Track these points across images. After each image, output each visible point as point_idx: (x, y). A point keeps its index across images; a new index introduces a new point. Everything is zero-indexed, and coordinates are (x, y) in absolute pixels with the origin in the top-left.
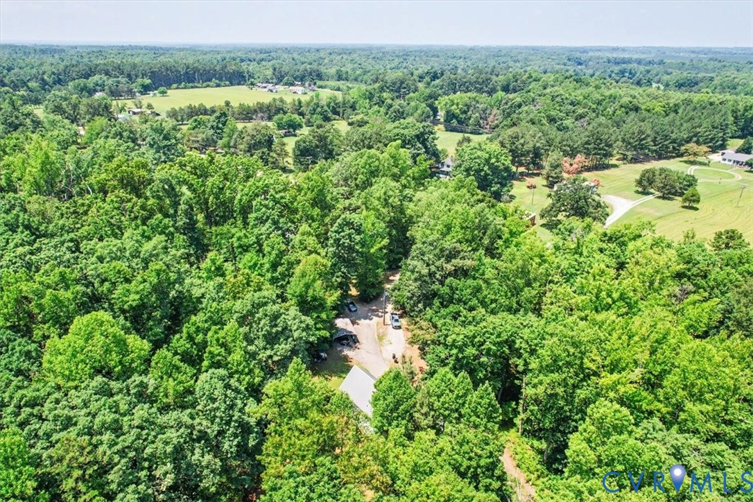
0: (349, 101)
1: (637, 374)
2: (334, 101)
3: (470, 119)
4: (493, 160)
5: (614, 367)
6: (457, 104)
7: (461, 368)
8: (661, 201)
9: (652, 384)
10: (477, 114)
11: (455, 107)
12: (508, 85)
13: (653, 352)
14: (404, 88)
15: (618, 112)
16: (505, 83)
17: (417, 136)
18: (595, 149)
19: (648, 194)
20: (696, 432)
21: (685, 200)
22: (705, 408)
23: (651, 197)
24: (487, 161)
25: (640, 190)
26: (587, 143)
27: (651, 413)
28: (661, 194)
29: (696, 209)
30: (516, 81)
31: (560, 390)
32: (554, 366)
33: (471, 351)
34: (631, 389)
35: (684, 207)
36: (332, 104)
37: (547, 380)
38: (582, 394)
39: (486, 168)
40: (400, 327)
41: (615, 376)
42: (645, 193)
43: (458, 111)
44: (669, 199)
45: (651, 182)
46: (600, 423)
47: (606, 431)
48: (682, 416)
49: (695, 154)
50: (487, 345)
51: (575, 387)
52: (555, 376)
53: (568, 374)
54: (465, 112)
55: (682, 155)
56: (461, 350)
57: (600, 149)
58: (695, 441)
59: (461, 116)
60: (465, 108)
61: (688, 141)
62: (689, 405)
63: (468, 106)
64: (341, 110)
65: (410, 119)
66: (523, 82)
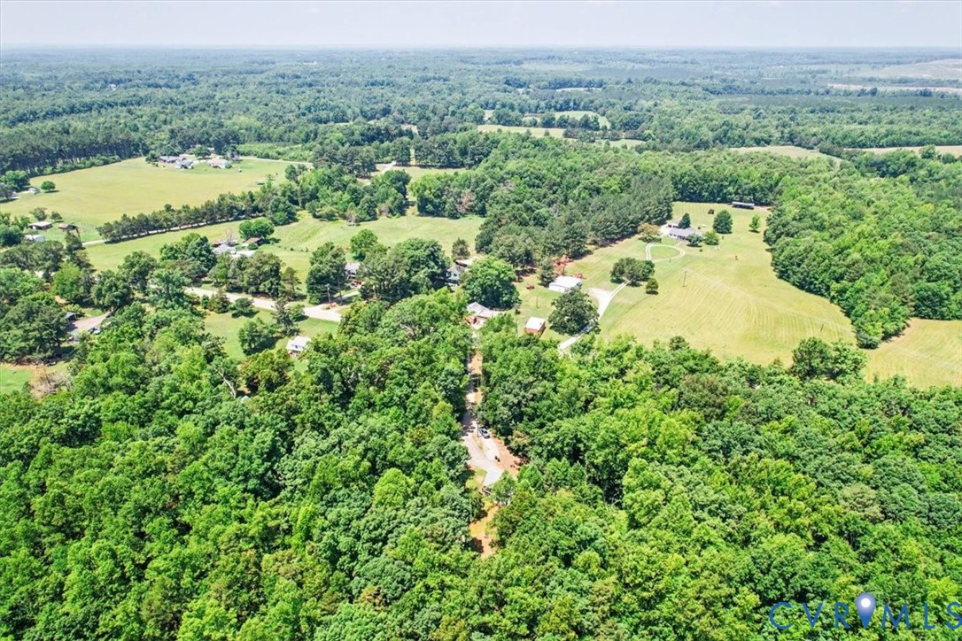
0: (308, 189)
1: (645, 441)
2: (290, 190)
3: (445, 203)
4: (502, 275)
5: (634, 440)
6: (430, 189)
7: (552, 456)
8: (631, 288)
9: (651, 444)
10: (452, 199)
11: (428, 192)
13: (650, 428)
15: (583, 195)
16: (463, 146)
17: (429, 256)
19: (621, 281)
20: (672, 463)
21: (648, 285)
22: (675, 451)
23: (623, 285)
24: (498, 276)
25: (615, 279)
27: (653, 459)
28: (630, 282)
29: (657, 293)
30: (474, 143)
31: (610, 457)
32: (604, 446)
33: (558, 445)
34: (643, 449)
35: (647, 292)
36: (288, 193)
37: (603, 453)
38: (621, 456)
39: (497, 283)
40: (489, 437)
41: (635, 445)
42: (619, 281)
43: (431, 196)
44: (637, 285)
45: (622, 273)
46: (635, 469)
47: (638, 471)
48: (666, 457)
49: (649, 233)
50: (567, 440)
51: (616, 454)
52: (607, 450)
53: (613, 448)
54: (438, 197)
55: (639, 233)
56: (553, 446)
58: (672, 467)
59: (435, 201)
61: (642, 220)
62: (668, 452)
63: (442, 191)
64: (300, 199)
65: (383, 206)
66: (482, 145)
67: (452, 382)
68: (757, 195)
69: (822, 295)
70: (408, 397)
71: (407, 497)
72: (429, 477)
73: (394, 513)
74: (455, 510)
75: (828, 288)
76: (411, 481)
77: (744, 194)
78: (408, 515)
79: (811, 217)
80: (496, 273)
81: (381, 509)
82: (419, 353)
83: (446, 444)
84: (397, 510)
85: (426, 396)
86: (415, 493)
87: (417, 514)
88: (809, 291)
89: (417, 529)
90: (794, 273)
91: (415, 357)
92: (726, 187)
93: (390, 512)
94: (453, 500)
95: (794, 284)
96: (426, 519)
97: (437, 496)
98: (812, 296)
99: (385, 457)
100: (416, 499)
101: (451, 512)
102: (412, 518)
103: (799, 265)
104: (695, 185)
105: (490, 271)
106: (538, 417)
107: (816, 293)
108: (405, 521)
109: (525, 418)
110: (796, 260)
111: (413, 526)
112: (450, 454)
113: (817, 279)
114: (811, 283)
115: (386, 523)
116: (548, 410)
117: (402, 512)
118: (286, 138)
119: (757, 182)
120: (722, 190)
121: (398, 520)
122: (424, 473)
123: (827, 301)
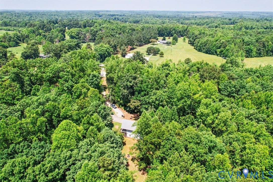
0: (24, 35)
6: (74, 33)
8: (154, 56)
10: (83, 36)
12: (85, 25)
14: (45, 28)
15: (130, 31)
17: (76, 45)
18: (130, 43)
19: (150, 55)
21: (160, 55)
25: (148, 54)
26: (128, 42)
28: (153, 54)
29: (163, 57)
35: (160, 57)
39: (106, 53)
40: (116, 108)
42: (149, 54)
43: (75, 35)
44: (156, 55)
45: (150, 51)
49: (154, 42)
54: (78, 35)
55: (151, 42)
57: (132, 43)
59: (76, 37)
60: (78, 34)
61: (150, 38)
63: (79, 33)
64: (21, 39)
65: (56, 40)
66: (91, 23)
67: (96, 80)
68: (181, 33)
69: (214, 54)
70: (72, 86)
71: (79, 140)
72: (92, 125)
73: (68, 154)
74: (112, 143)
75: (216, 52)
76: (81, 128)
77: (177, 33)
78: (81, 153)
79: (203, 33)
80: (106, 49)
81: (58, 152)
82: (76, 66)
83: (99, 105)
84: (72, 150)
85: (83, 87)
86: (84, 137)
87: (88, 151)
88: (210, 54)
89: (91, 163)
90: (204, 49)
91: (74, 68)
92: (172, 31)
93: (66, 153)
94: (111, 137)
95: (204, 52)
96: (96, 154)
97: (101, 135)
98: (210, 55)
99: (59, 114)
100: (85, 140)
101: (112, 145)
102: (85, 155)
103: (205, 46)
104: (162, 31)
105: (103, 48)
106: (142, 91)
107: (212, 54)
108: (80, 158)
109: (136, 93)
110: (203, 45)
111: (86, 161)
112: (102, 111)
113: (212, 49)
114: (210, 51)
115: (62, 163)
116: (147, 88)
117: (76, 151)
118: (17, 25)
119: (181, 29)
120: (171, 32)
121: (73, 158)
122: (88, 123)
123: (216, 56)
